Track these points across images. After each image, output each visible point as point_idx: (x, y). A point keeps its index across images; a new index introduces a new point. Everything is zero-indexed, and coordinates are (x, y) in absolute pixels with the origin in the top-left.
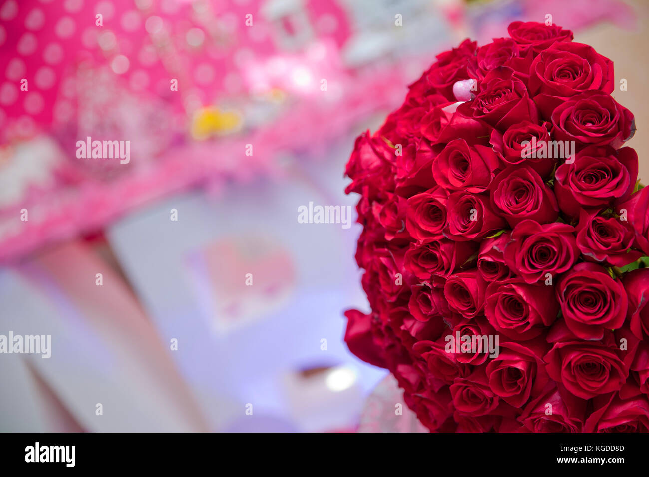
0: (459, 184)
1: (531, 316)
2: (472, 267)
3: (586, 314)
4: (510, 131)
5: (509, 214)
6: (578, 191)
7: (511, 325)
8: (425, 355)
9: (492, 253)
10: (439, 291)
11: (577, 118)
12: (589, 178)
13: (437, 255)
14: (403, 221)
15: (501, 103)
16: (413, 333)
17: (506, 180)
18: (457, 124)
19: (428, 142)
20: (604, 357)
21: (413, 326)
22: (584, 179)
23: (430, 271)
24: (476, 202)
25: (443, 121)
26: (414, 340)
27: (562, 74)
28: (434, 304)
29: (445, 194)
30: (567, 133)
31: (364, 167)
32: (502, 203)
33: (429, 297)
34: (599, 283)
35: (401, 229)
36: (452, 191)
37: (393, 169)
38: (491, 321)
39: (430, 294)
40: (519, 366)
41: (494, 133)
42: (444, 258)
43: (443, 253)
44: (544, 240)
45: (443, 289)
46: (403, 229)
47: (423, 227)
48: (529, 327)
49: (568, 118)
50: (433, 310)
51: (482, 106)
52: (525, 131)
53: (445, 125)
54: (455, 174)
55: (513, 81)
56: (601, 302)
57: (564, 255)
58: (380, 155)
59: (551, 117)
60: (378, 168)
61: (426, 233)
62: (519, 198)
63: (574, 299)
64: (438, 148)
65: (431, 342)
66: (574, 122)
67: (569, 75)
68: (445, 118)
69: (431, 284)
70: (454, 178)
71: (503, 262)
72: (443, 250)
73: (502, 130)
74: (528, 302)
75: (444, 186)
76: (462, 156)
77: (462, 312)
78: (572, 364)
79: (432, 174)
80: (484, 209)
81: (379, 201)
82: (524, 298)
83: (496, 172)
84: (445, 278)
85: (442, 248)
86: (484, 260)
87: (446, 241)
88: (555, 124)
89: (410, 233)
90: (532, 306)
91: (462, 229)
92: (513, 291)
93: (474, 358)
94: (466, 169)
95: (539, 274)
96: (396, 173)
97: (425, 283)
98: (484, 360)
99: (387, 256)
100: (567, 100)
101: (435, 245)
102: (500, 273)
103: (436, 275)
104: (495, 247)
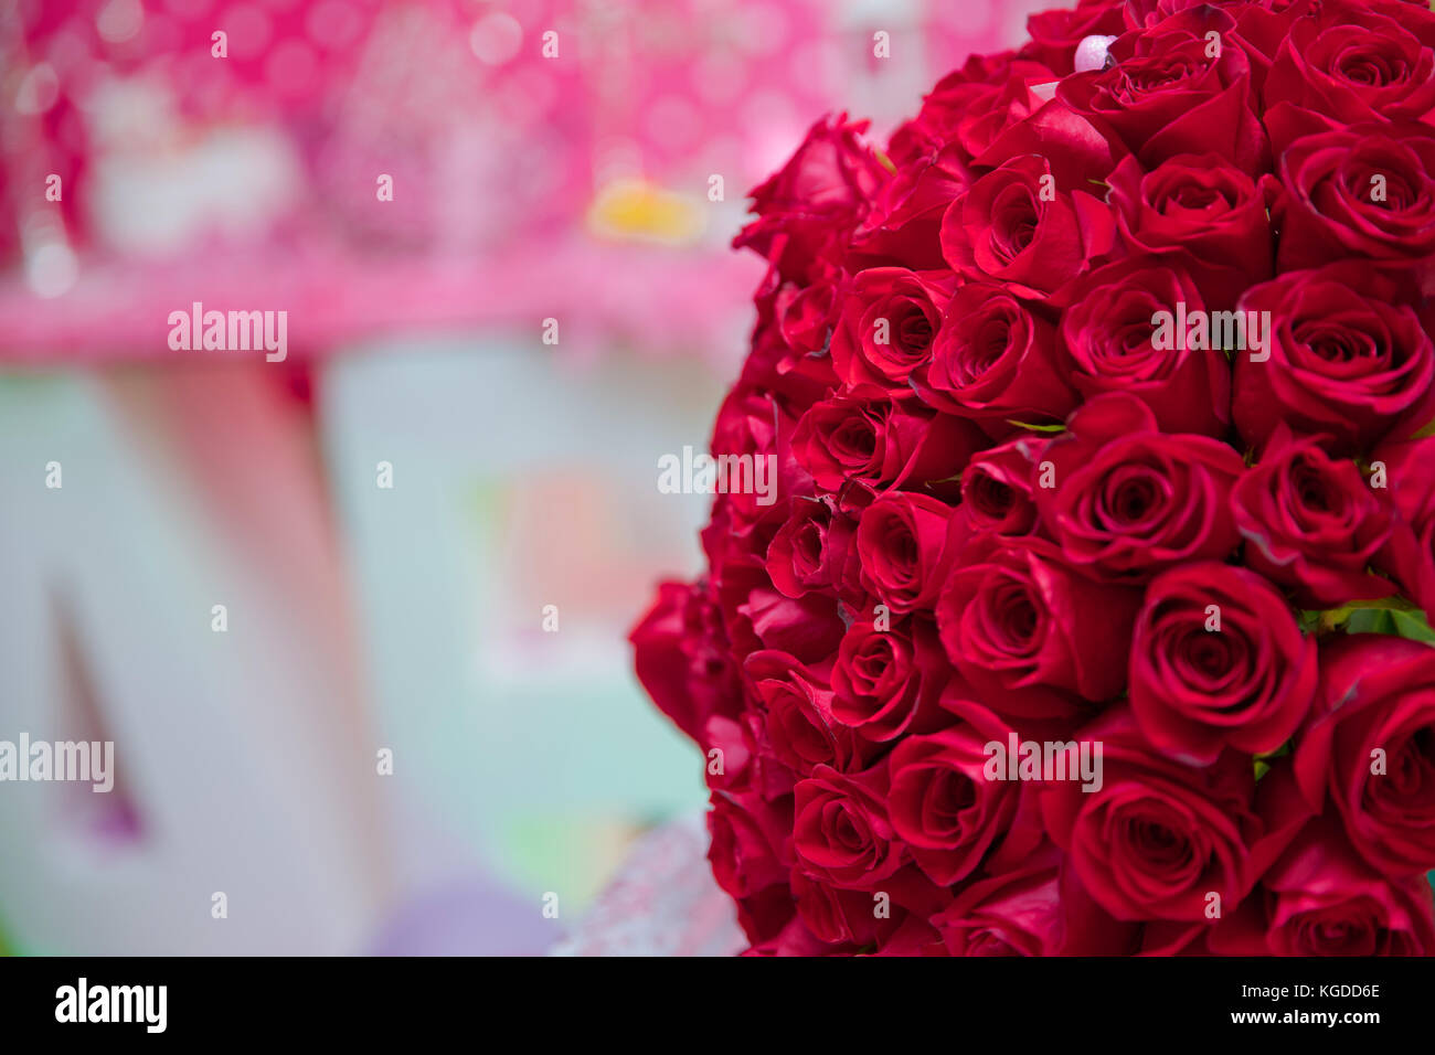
0: (995, 269)
1: (1047, 648)
2: (951, 497)
3: (1192, 687)
4: (1171, 169)
5: (1086, 372)
6: (1285, 363)
7: (992, 658)
8: (768, 685)
9: (1012, 460)
10: (849, 524)
11: (1351, 180)
12: (1330, 347)
13: (877, 430)
14: (829, 331)
15: (1170, 90)
16: (760, 627)
17: (1114, 287)
18: (1050, 130)
19: (965, 158)
20: (1201, 818)
21: (771, 612)
22: (1315, 348)
23: (847, 474)
24: (1015, 318)
25: (1018, 110)
26: (758, 643)
27: (1354, 66)
28: (828, 557)
29: (953, 287)
30: (1308, 203)
31: (800, 195)
32: (1081, 344)
33: (822, 533)
34: (1253, 614)
35: (817, 350)
36: (968, 280)
37: (860, 211)
38: (946, 637)
39: (826, 527)
40: (975, 772)
41: (1127, 163)
42: (890, 444)
43: (893, 433)
44: (1154, 462)
45: (858, 523)
46: (825, 351)
48: (1032, 678)
49: (1328, 176)
50: (820, 569)
51: (1123, 87)
52: (1206, 179)
53: (1015, 118)
54: (996, 245)
55: (1222, 47)
56: (1239, 671)
57: (1187, 514)
58: (848, 176)
59: (1283, 154)
60: (832, 206)
61: (872, 374)
62: (1131, 346)
63: (1174, 638)
64: (976, 172)
65: (796, 661)
66: (1338, 186)
67: (1373, 76)
68: (1026, 104)
69: (836, 503)
70: (989, 254)
71: (1029, 489)
72: (896, 424)
73: (1149, 163)
74: (1054, 610)
75: (957, 266)
78: (1111, 810)
79: (939, 228)
80: (1031, 341)
81: (801, 283)
82: (1048, 595)
83: (1097, 261)
84: (876, 494)
85: (895, 419)
86: (983, 470)
87: (913, 406)
88: (1285, 176)
89: (836, 363)
90: (1059, 623)
91: (962, 384)
92: (1027, 570)
93: (873, 719)
94: (1025, 242)
95: (1105, 544)
96: (862, 221)
97: (824, 497)
98: (898, 732)
99: (765, 416)
100: (1339, 128)
101: (881, 408)
102: (1012, 518)
103: (856, 483)
104: (1021, 446)
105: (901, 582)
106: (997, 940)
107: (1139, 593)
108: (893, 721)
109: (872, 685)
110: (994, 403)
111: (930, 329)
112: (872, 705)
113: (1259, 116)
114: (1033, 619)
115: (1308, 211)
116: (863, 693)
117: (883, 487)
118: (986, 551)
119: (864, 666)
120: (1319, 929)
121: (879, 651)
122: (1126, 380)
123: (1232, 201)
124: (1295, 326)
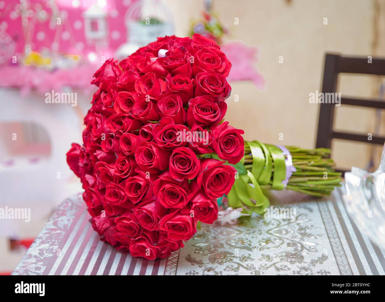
1: (155, 161)
2: (137, 134)
3: (180, 168)
4: (177, 77)
5: (162, 113)
6: (196, 113)
7: (145, 163)
8: (101, 168)
9: (148, 128)
10: (117, 138)
11: (207, 81)
12: (203, 110)
13: (123, 122)
14: (113, 102)
15: (176, 62)
16: (98, 157)
17: (166, 97)
18: (154, 67)
19: (138, 71)
20: (180, 190)
21: (100, 154)
22: (201, 109)
23: (117, 129)
24: (149, 102)
25: (148, 63)
26: (98, 160)
27: (208, 60)
28: (113, 145)
29: (137, 95)
30: (200, 85)
31: (105, 74)
32: (161, 107)
33: (112, 140)
34: (190, 156)
35: (110, 106)
36: (140, 95)
37: (117, 79)
38: (136, 159)
39: (113, 139)
40: (141, 183)
41: (169, 75)
42: (125, 124)
43: (126, 122)
44: (173, 129)
45: (120, 138)
46: (112, 106)
47: (122, 108)
49: (204, 80)
50: (112, 147)
51: (168, 61)
52: (183, 79)
53: (148, 65)
54: (145, 88)
55: (185, 55)
56: (188, 165)
58: (114, 72)
59: (196, 76)
60: (111, 77)
61: (121, 110)
63: (177, 160)
64: (141, 74)
65: (106, 163)
66: (205, 82)
67: (211, 62)
68: (150, 62)
69: (115, 135)
70: (144, 90)
71: (152, 133)
72: (127, 120)
73: (173, 75)
74: (156, 154)
75: (138, 92)
76: (151, 81)
77: (125, 151)
78: (165, 189)
79: (134, 84)
80: (152, 107)
81: (106, 92)
82: (155, 152)
83: (163, 93)
84: (123, 133)
85: (126, 119)
86: (143, 129)
87: (129, 117)
88: (197, 80)
89: (114, 109)
90: (157, 157)
91: (139, 114)
92: (151, 148)
93: (123, 174)
94: (150, 88)
95: (165, 143)
96: (118, 81)
97: (113, 133)
98: (127, 176)
99: (100, 118)
100: (205, 71)
101: (124, 117)
102: (148, 138)
103: (119, 131)
104: (150, 126)
105: (128, 149)
106: (144, 212)
107: (171, 152)
108: (126, 174)
109: (122, 168)
110: (146, 117)
111: (132, 103)
112: (122, 172)
113: (192, 68)
114: (152, 156)
115: (200, 86)
116: (121, 169)
117: (124, 132)
118: (144, 144)
119: (120, 165)
120: (199, 209)
121: (123, 162)
122: (168, 114)
123: (187, 83)
124: (198, 106)
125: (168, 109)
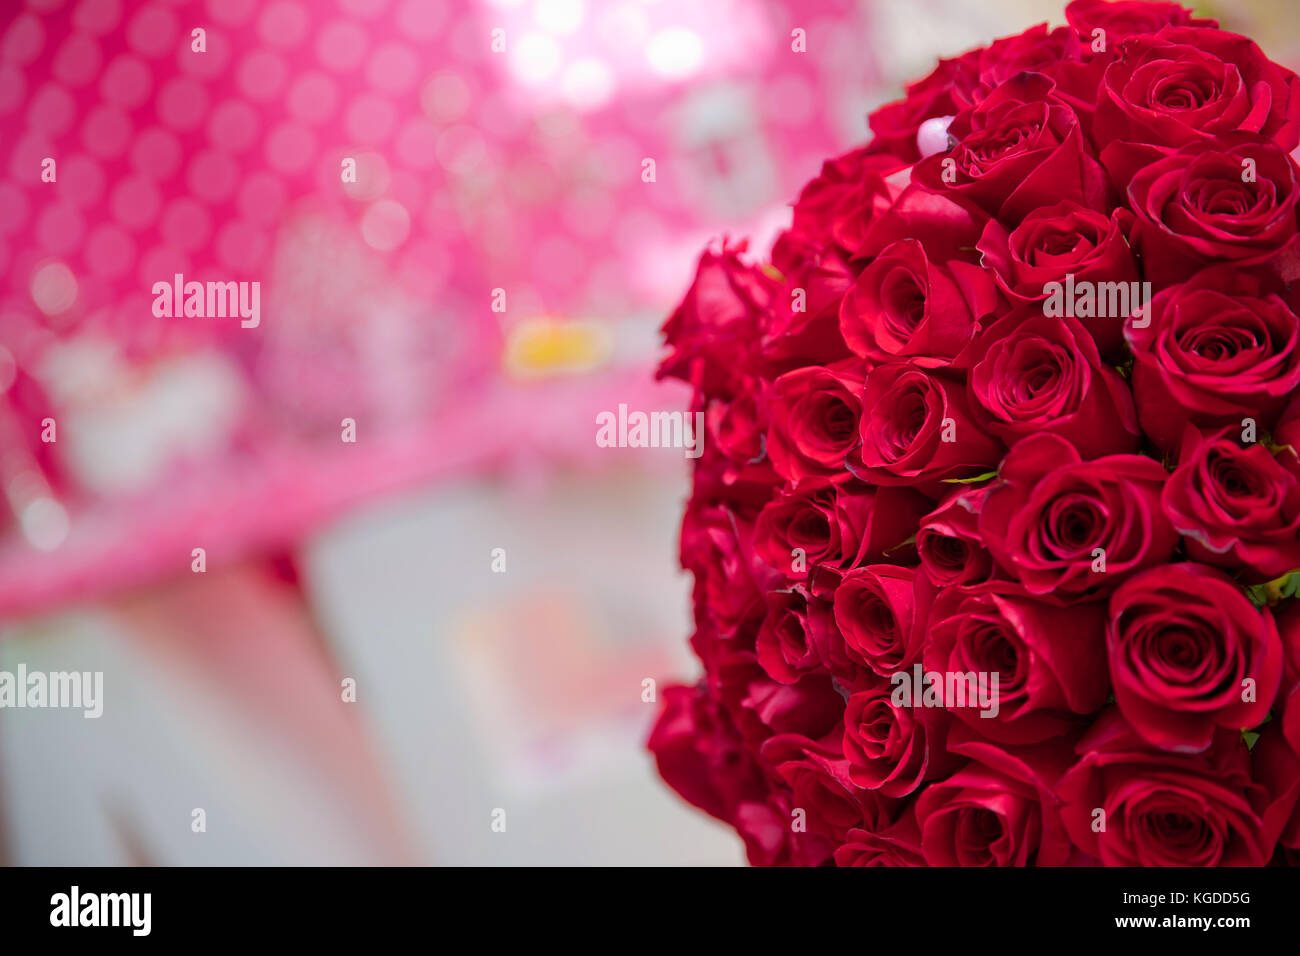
0: (894, 347)
1: (1032, 678)
2: (909, 559)
3: (1171, 682)
4: (1031, 223)
5: (1003, 422)
6: (1178, 372)
8: (786, 768)
9: (957, 516)
10: (824, 606)
11: (1194, 196)
12: (1213, 348)
13: (828, 516)
14: (763, 437)
15: (1012, 155)
16: (766, 716)
17: (1006, 340)
18: (914, 214)
19: (844, 255)
20: (1210, 799)
21: (771, 701)
22: (1201, 351)
24: (927, 388)
25: (880, 203)
26: (768, 731)
27: (1169, 95)
28: (813, 640)
29: (864, 372)
30: (1162, 226)
31: (703, 318)
32: (992, 397)
33: (802, 620)
34: (1209, 604)
35: (755, 456)
36: (876, 363)
37: (763, 322)
39: (804, 613)
40: (995, 806)
41: (991, 227)
42: (843, 526)
43: (844, 515)
44: (1083, 487)
45: (833, 603)
46: (762, 456)
47: (805, 451)
48: (1026, 708)
49: (1172, 197)
50: (808, 653)
51: (970, 160)
52: (1064, 225)
53: (881, 211)
54: (892, 326)
55: (1048, 106)
56: (1211, 658)
57: (1127, 528)
58: (742, 293)
59: (1128, 188)
60: (735, 323)
61: (811, 467)
62: (1036, 389)
63: (1144, 641)
64: (857, 265)
65: (806, 740)
66: (1184, 203)
67: (1188, 99)
68: (886, 195)
69: (808, 590)
70: (889, 337)
71: (978, 538)
72: (844, 507)
73: (1010, 223)
74: (1029, 641)
75: (862, 353)
76: (913, 282)
77: (874, 660)
78: (1128, 811)
79: (837, 322)
80: (946, 406)
81: (726, 398)
82: (1021, 630)
83: (986, 321)
84: (842, 574)
85: (841, 503)
86: (933, 530)
87: (853, 486)
88: (1136, 206)
89: (776, 465)
90: (1038, 652)
91: (894, 458)
92: (995, 611)
93: (890, 778)
94: (918, 317)
95: (1062, 571)
96: (765, 332)
97: (795, 587)
98: (916, 784)
99: (724, 524)
100: (1171, 153)
101: (827, 495)
102: (969, 570)
103: (821, 568)
104: (962, 501)
105: (887, 648)
107: (1104, 605)
108: (909, 775)
109: (882, 747)
110: (930, 466)
112: (884, 766)
113: (1097, 159)
114: (1012, 653)
115: (1163, 232)
116: (877, 757)
117: (846, 565)
118: (954, 603)
119: (869, 731)
121: (881, 714)
122: (1039, 420)
123: (1093, 239)
124: (1178, 337)
125: (1031, 397)
